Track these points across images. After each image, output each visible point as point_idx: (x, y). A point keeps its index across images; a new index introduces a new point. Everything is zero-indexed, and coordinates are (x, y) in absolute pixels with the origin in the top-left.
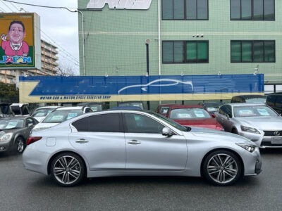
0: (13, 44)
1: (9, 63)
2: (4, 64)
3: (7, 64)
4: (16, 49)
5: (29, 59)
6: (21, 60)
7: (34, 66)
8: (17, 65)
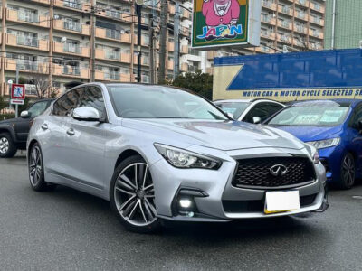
0: (218, 6)
1: (211, 38)
2: (203, 40)
3: (207, 39)
4: (221, 13)
5: (238, 29)
6: (227, 32)
7: (246, 41)
8: (221, 40)
